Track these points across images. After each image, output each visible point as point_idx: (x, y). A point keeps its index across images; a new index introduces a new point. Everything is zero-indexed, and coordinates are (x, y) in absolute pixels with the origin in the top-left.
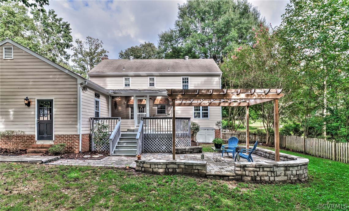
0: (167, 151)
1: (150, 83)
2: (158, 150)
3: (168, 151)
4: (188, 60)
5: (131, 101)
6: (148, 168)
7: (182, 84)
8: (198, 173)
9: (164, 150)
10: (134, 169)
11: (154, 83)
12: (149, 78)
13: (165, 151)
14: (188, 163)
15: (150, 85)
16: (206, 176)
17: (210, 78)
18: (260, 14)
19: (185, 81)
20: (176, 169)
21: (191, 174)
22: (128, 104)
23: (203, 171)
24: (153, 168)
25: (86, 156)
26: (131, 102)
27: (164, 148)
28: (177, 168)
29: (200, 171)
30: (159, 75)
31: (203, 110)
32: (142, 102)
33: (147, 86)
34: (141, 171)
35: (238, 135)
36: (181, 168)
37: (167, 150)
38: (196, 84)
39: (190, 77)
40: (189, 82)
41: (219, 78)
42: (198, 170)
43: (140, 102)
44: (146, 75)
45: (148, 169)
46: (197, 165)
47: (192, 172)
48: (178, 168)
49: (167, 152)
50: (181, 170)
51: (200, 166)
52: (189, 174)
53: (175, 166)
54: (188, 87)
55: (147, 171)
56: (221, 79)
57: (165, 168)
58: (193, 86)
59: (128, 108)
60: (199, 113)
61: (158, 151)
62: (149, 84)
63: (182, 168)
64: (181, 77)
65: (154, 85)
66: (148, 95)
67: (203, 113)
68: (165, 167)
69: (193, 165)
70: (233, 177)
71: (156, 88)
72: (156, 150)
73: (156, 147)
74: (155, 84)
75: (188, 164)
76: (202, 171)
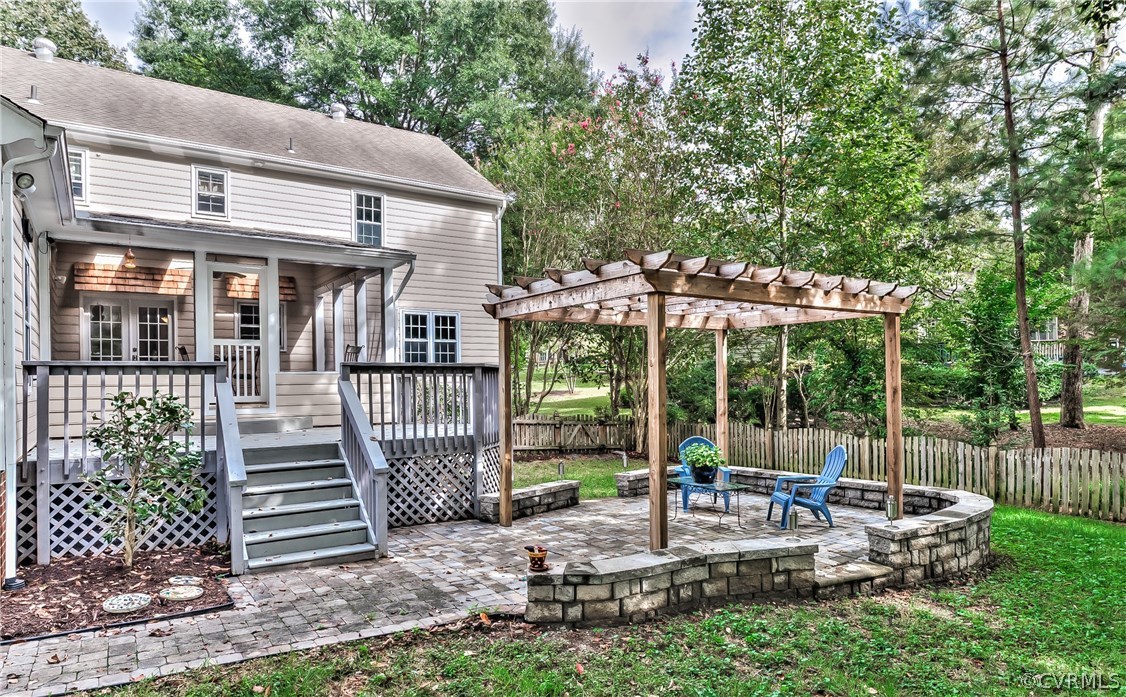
0: (450, 513)
1: (201, 198)
2: (416, 512)
3: (456, 513)
4: (342, 121)
5: (91, 273)
6: (602, 601)
7: (354, 220)
8: (789, 583)
9: (439, 509)
10: (520, 617)
11: (221, 200)
12: (194, 170)
13: (445, 514)
14: (755, 552)
15: (202, 207)
16: (815, 592)
17: (463, 211)
18: (556, 16)
19: (369, 212)
20: (705, 584)
21: (761, 596)
22: (77, 287)
23: (806, 572)
24: (621, 600)
25: (116, 603)
26: (94, 280)
27: (439, 503)
28: (705, 580)
29: (794, 574)
30: (248, 163)
31: (437, 337)
32: (163, 284)
33: (188, 209)
34: (563, 621)
35: (555, 427)
36: (723, 576)
37: (450, 508)
38: (413, 228)
39: (389, 194)
40: (385, 217)
41: (493, 216)
42: (788, 572)
43: (147, 283)
44: (180, 152)
45: (599, 606)
46: (789, 554)
47: (767, 586)
48: (711, 579)
49: (450, 519)
50: (722, 584)
51: (795, 559)
52: (753, 594)
53: (701, 573)
54: (380, 235)
55: (594, 618)
56: (500, 221)
57: (668, 590)
58: (400, 234)
59: (74, 311)
60: (424, 347)
61: (415, 517)
62: (195, 202)
63: (728, 577)
64: (349, 188)
65: (221, 209)
66: (274, 256)
67: (437, 346)
68: (668, 585)
69: (770, 559)
70: (883, 579)
71: (234, 223)
72: (404, 513)
73: (404, 501)
74: (228, 205)
75: (754, 557)
76: (803, 576)
